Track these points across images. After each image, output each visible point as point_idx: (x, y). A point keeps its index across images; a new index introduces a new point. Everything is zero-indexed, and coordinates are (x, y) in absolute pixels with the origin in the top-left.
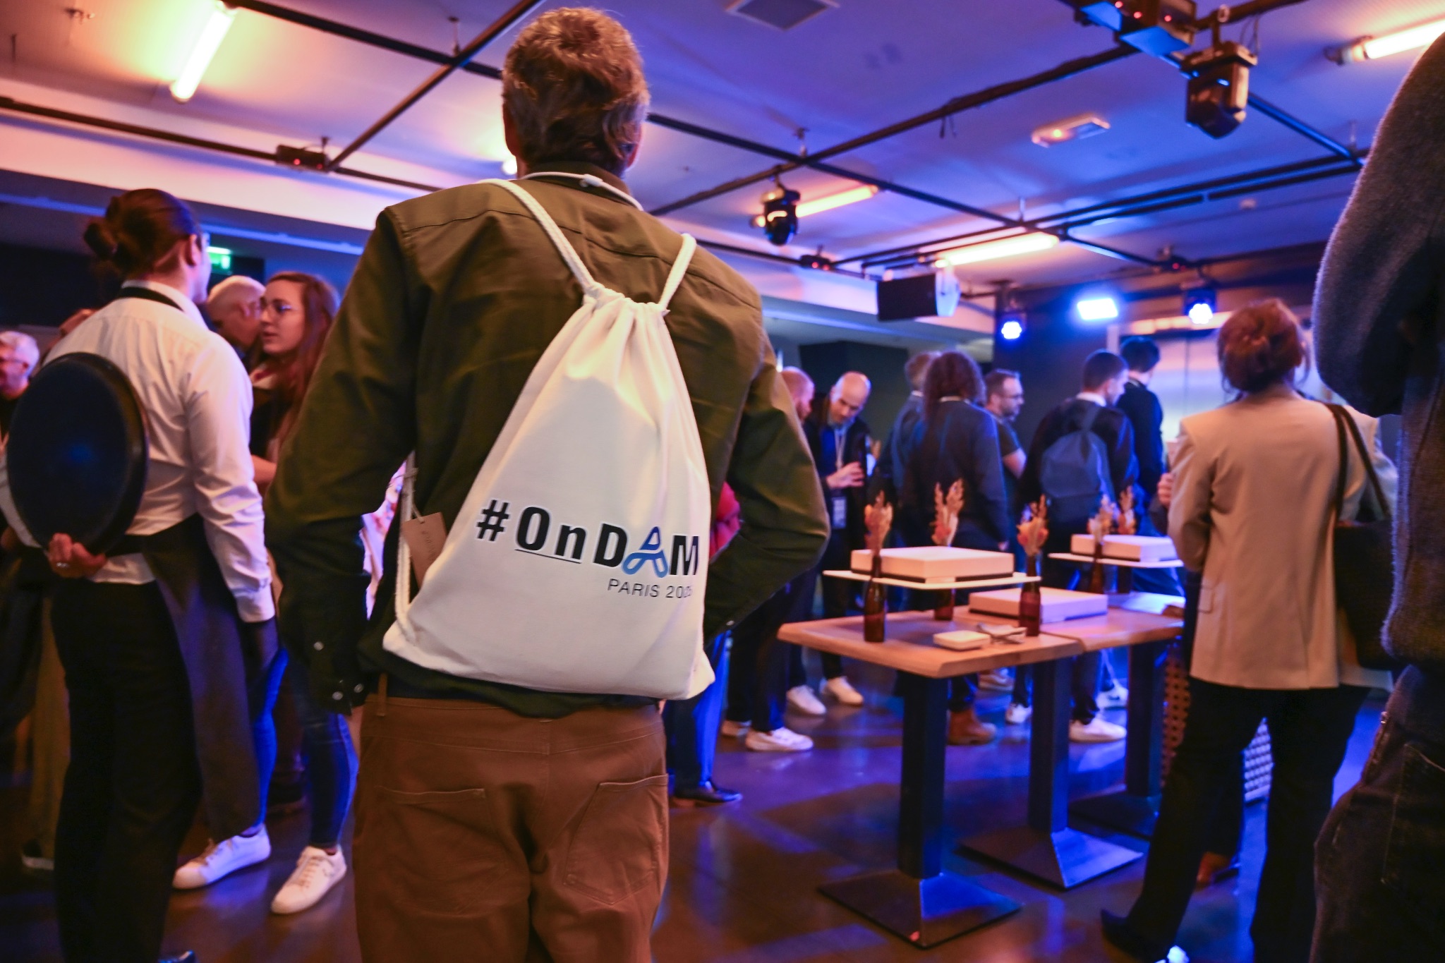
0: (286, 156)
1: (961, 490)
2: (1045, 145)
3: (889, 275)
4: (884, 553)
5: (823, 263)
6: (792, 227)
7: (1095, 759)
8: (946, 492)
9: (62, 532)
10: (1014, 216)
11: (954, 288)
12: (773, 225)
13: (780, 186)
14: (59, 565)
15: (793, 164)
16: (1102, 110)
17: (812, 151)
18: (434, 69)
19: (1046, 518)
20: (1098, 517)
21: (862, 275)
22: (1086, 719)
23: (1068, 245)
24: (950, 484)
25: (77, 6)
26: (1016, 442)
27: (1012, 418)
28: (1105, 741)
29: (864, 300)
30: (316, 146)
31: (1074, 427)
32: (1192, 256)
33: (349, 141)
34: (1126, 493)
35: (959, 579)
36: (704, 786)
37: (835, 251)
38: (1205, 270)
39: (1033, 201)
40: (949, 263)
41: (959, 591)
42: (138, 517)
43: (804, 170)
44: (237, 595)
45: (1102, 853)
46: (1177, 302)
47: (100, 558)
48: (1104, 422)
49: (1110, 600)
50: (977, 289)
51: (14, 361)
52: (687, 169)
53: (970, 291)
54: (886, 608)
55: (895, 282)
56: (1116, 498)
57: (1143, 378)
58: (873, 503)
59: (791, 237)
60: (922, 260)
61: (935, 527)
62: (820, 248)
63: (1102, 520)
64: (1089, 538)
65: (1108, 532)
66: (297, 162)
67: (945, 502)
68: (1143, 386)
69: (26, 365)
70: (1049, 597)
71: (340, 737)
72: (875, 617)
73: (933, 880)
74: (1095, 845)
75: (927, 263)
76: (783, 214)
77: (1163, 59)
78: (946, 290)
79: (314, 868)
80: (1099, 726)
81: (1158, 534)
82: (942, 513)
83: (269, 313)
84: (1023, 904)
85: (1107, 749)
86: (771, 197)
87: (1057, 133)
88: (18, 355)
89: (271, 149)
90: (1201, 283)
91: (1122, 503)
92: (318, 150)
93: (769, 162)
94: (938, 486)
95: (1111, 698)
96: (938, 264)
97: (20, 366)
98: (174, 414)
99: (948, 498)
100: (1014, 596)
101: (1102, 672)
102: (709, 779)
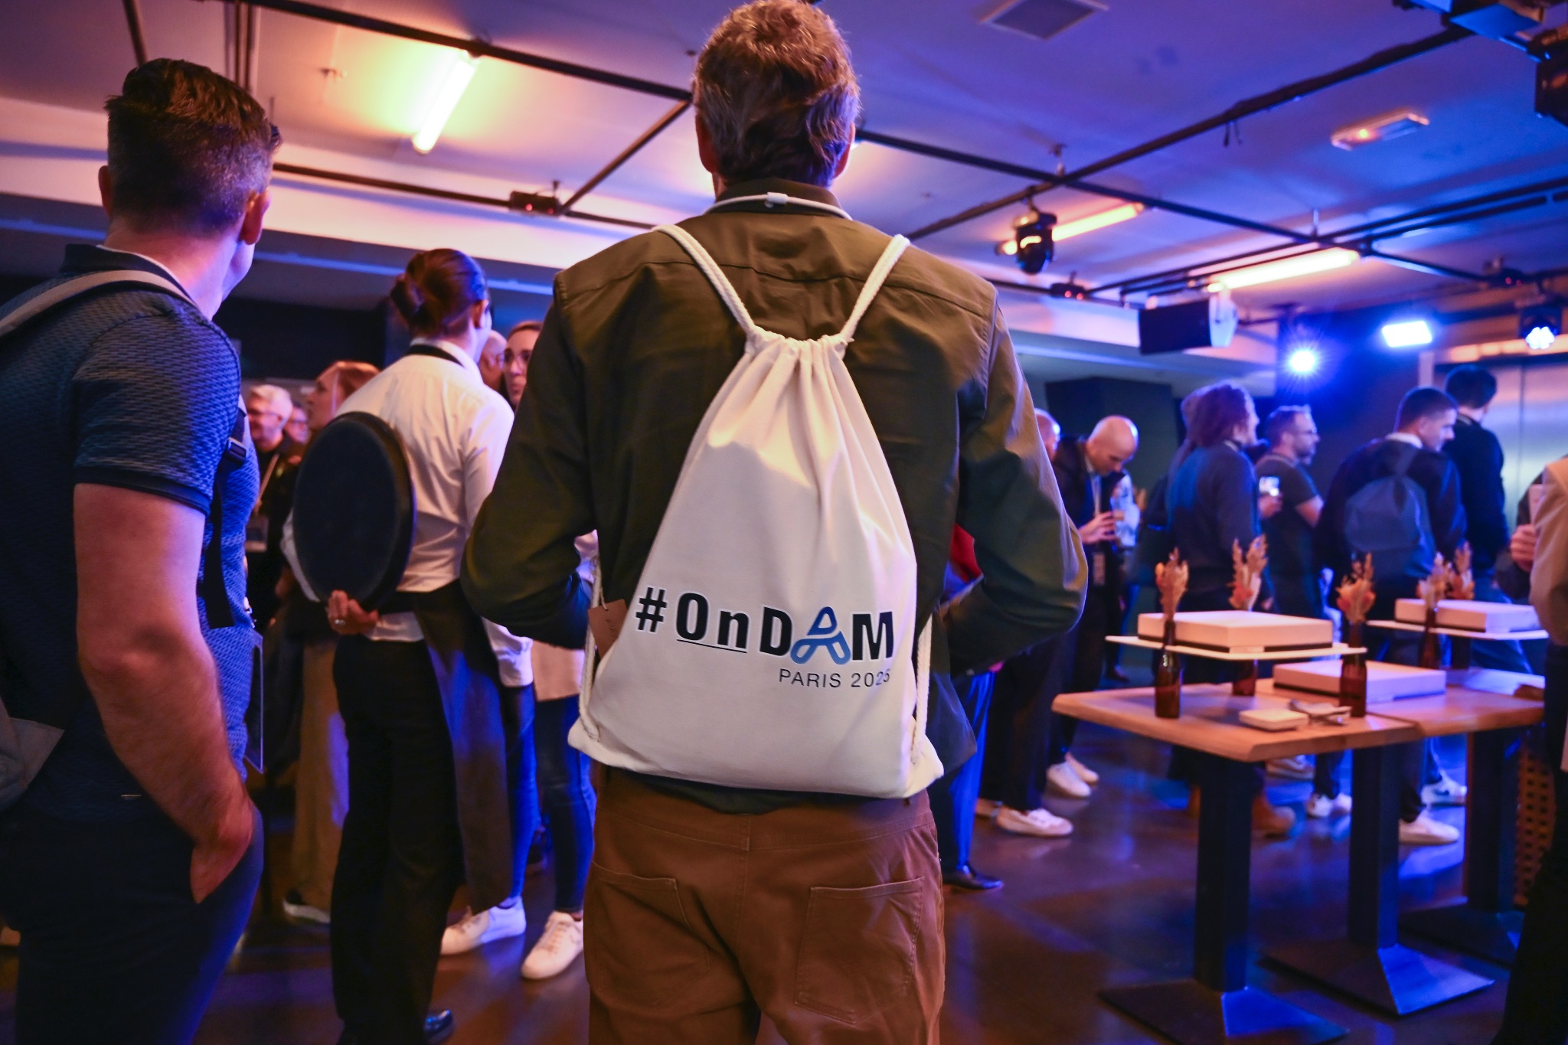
0: (519, 202)
1: (1263, 547)
2: (1344, 147)
3: (1153, 303)
4: (1179, 617)
5: (1076, 291)
6: (1048, 254)
7: (1420, 863)
8: (1245, 548)
9: (340, 589)
10: (1306, 230)
11: (1231, 315)
12: (1027, 252)
13: (1034, 209)
14: (337, 621)
15: (1048, 184)
16: (1419, 105)
17: (1069, 170)
18: (670, 105)
19: (1372, 580)
20: (1429, 579)
21: (1122, 304)
22: (1411, 817)
23: (1372, 262)
24: (1251, 541)
25: (332, 65)
26: (1313, 488)
27: (1308, 461)
28: (1435, 843)
29: (1126, 332)
30: (548, 190)
31: (1385, 472)
32: (1528, 268)
33: (580, 184)
34: (1462, 551)
35: (1268, 649)
36: (962, 871)
37: (1090, 278)
38: (1546, 284)
39: (1328, 213)
40: (1223, 286)
41: (1261, 662)
42: (407, 573)
43: (1061, 190)
44: (500, 657)
45: (1444, 977)
46: (1512, 323)
47: (374, 615)
48: (1423, 463)
49: (1448, 677)
50: (1256, 315)
51: (269, 414)
52: (928, 195)
53: (1248, 318)
54: (1180, 680)
55: (1159, 310)
56: (1449, 557)
57: (1477, 415)
58: (1165, 561)
59: (1046, 264)
60: (1192, 284)
61: (1233, 588)
62: (1073, 275)
63: (1436, 582)
64: (1421, 602)
65: (1442, 595)
66: (529, 208)
67: (1244, 560)
68: (1476, 424)
69: (280, 418)
70: (1377, 672)
71: (583, 799)
72: (1169, 689)
73: (1235, 995)
74: (1432, 967)
75: (1198, 288)
76: (1036, 239)
77: (1503, 40)
78: (1221, 317)
79: (561, 933)
80: (1425, 825)
81: (1507, 599)
82: (1242, 574)
83: (518, 364)
84: (1348, 1030)
85: (1437, 852)
86: (1024, 221)
87: (1363, 134)
88: (273, 408)
89: (505, 196)
90: (1541, 299)
91: (1458, 562)
92: (549, 194)
93: (1022, 184)
94: (1236, 542)
95: (1437, 793)
96: (1211, 289)
97: (275, 419)
98: (452, 468)
99: (1249, 556)
100: (1332, 670)
101: (1425, 761)
102: (967, 863)
